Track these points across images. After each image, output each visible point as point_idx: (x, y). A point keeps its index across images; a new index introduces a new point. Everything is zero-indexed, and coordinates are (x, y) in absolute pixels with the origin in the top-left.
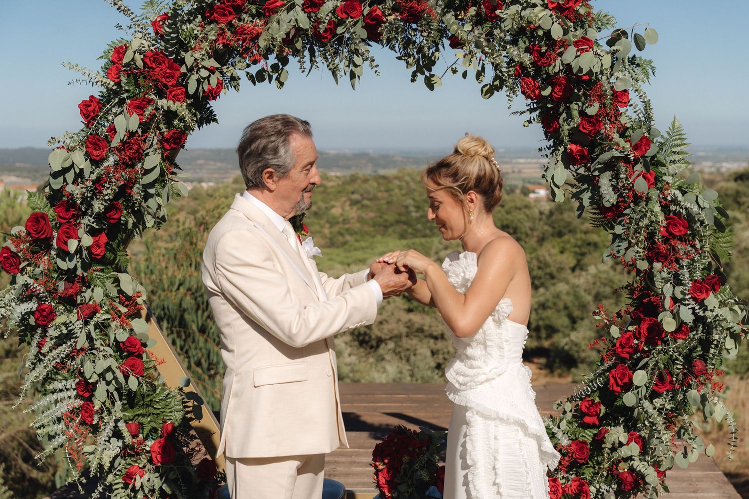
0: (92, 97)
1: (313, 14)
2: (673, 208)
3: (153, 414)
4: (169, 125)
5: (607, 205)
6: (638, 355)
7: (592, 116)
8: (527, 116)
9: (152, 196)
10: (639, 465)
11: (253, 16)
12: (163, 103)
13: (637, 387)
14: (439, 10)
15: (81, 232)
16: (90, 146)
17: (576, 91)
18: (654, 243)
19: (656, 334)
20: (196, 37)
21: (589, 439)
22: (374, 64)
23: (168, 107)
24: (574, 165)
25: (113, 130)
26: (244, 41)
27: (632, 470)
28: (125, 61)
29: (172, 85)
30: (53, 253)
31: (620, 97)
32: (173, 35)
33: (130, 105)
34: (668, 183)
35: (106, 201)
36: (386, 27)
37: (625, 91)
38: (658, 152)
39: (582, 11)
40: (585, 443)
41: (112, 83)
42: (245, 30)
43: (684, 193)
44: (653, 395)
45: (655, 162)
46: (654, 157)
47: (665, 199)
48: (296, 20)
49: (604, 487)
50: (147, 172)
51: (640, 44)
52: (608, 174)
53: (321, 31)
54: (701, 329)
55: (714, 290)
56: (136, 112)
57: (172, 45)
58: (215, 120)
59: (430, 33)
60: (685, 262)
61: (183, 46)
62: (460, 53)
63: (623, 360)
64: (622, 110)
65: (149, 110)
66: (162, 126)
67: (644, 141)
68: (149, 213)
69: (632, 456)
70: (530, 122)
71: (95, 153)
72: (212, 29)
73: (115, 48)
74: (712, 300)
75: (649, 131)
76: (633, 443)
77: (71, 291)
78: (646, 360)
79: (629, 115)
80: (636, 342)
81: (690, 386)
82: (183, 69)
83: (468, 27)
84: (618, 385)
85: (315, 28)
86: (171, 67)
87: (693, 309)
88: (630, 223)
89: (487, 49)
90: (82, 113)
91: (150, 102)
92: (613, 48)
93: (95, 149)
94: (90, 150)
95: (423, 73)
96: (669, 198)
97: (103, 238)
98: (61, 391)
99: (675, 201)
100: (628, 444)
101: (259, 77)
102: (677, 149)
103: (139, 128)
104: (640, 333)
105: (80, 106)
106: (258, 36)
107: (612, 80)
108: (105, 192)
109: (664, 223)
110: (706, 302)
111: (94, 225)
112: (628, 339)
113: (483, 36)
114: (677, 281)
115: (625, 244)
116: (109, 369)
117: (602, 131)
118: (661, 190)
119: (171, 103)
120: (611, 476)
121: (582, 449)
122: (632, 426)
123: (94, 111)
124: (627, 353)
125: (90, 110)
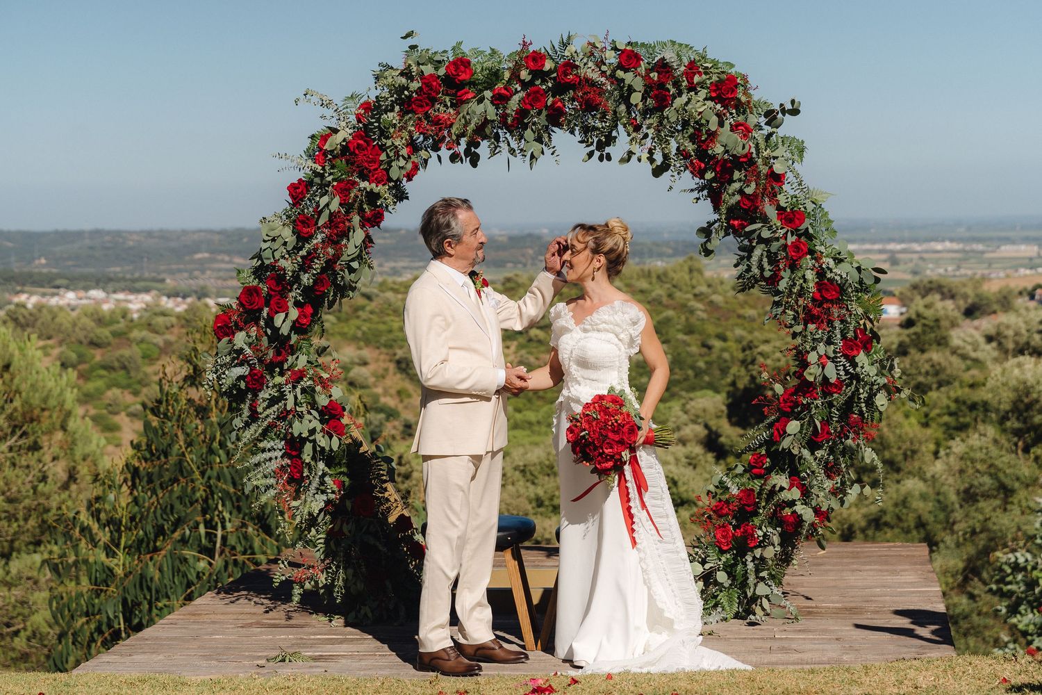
0: (300, 180)
1: (500, 107)
2: (829, 275)
6: (800, 408)
7: (750, 195)
8: (695, 194)
9: (355, 271)
10: (799, 508)
11: (446, 106)
12: (364, 185)
16: (298, 224)
20: (394, 126)
21: (757, 488)
23: (371, 190)
26: (439, 130)
27: (794, 512)
29: (374, 169)
30: (262, 323)
32: (376, 124)
33: (335, 187)
34: (822, 253)
35: (314, 275)
38: (812, 226)
39: (743, 99)
40: (752, 490)
41: (319, 168)
42: (440, 119)
43: (838, 262)
44: (812, 445)
45: (809, 235)
46: (807, 230)
47: (821, 266)
48: (485, 112)
49: (770, 530)
55: (865, 350)
56: (340, 194)
57: (374, 133)
58: (407, 198)
60: (837, 324)
61: (384, 134)
63: (787, 414)
65: (354, 192)
66: (365, 206)
69: (794, 501)
70: (698, 199)
71: (306, 230)
72: (410, 119)
73: (320, 136)
74: (861, 358)
76: (794, 489)
77: (279, 358)
81: (848, 438)
82: (384, 156)
85: (503, 119)
86: (373, 153)
87: (844, 365)
90: (291, 195)
91: (355, 183)
93: (302, 227)
94: (298, 227)
96: (824, 267)
97: (309, 310)
98: (269, 450)
99: (830, 269)
100: (789, 489)
101: (453, 159)
105: (289, 188)
106: (451, 125)
108: (314, 267)
109: (816, 289)
110: (857, 360)
111: (301, 298)
112: (790, 394)
114: (830, 341)
115: (780, 310)
117: (761, 208)
118: (817, 259)
119: (374, 185)
120: (775, 519)
121: (749, 495)
122: (794, 474)
123: (302, 193)
124: (790, 407)
125: (298, 191)
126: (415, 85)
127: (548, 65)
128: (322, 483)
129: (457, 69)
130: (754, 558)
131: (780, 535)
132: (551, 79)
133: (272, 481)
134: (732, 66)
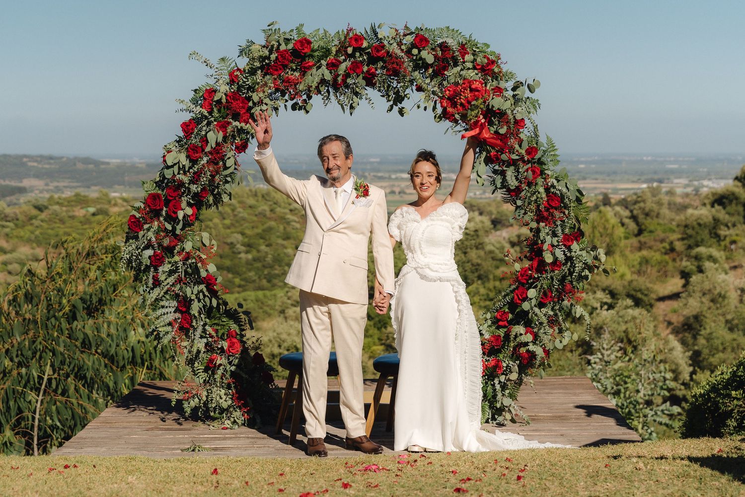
1: (333, 71)
2: (552, 190)
3: (221, 325)
5: (512, 188)
6: (532, 281)
7: (502, 134)
9: (228, 182)
10: (531, 347)
11: (293, 71)
12: (237, 123)
13: (531, 299)
14: (410, 69)
15: (184, 205)
16: (190, 151)
17: (493, 119)
18: (541, 211)
19: (541, 266)
20: (258, 84)
21: (502, 335)
22: (371, 102)
23: (241, 127)
24: (491, 164)
25: (205, 140)
27: (528, 351)
28: (216, 99)
29: (243, 113)
30: (161, 219)
31: (519, 123)
32: (247, 83)
33: (216, 125)
34: (548, 175)
36: (377, 79)
37: (523, 119)
38: (542, 156)
39: (496, 70)
40: (499, 336)
41: (205, 112)
42: (290, 80)
43: (558, 181)
44: (541, 305)
45: (540, 162)
46: (539, 159)
47: (547, 184)
48: (323, 75)
49: (511, 363)
50: (226, 168)
51: (532, 90)
52: (512, 168)
53: (338, 81)
54: (569, 264)
55: (577, 241)
56: (221, 130)
57: (245, 89)
59: (405, 83)
60: (559, 223)
61: (251, 89)
62: (422, 95)
63: (523, 284)
64: (521, 130)
65: (229, 129)
66: (237, 138)
67: (534, 149)
68: (225, 193)
69: (528, 342)
71: (193, 155)
72: (270, 79)
73: (206, 90)
74: (575, 246)
75: (537, 144)
76: (528, 334)
77: (172, 244)
78: (536, 283)
79: (525, 134)
80: (530, 272)
81: (563, 300)
82: (251, 104)
83: (428, 81)
84: (519, 299)
85: (335, 79)
86: (243, 102)
87: (564, 251)
88: (526, 198)
90: (184, 130)
91: (229, 123)
92: (515, 93)
93: (194, 153)
94: (190, 153)
95: (397, 105)
96: (549, 184)
98: (167, 307)
99: (553, 186)
100: (526, 334)
101: (294, 108)
102: (553, 153)
103: (222, 140)
104: (532, 267)
105: (182, 126)
107: (515, 112)
108: (202, 180)
109: (546, 199)
110: (572, 247)
111: (191, 201)
112: (526, 271)
113: (437, 86)
114: (554, 235)
115: (523, 212)
116: (202, 291)
117: (509, 143)
118: (545, 179)
119: (243, 124)
120: (515, 356)
121: (498, 339)
122: (528, 324)
123: (192, 129)
124: (525, 279)
125: (188, 128)
126: (273, 56)
127: (365, 44)
128: (204, 331)
129: (302, 45)
130: (500, 382)
131: (518, 366)
132: (365, 53)
133: (169, 328)
134: (488, 46)
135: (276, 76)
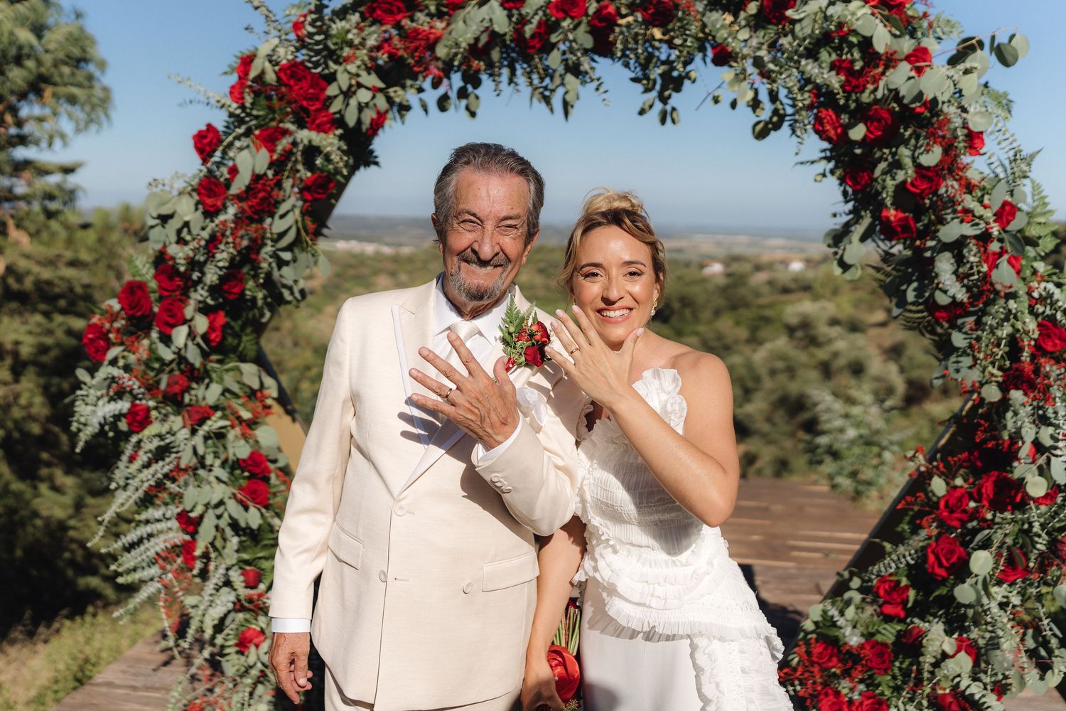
0: (209, 126)
1: (515, 12)
4: (310, 165)
5: (944, 301)
6: (975, 523)
7: (928, 168)
8: (821, 166)
9: (287, 263)
11: (430, 15)
12: (305, 136)
13: (977, 575)
14: (700, 8)
15: (189, 311)
16: (203, 191)
17: (902, 130)
20: (350, 44)
21: (891, 639)
22: (602, 88)
23: (310, 141)
24: (885, 239)
25: (234, 171)
26: (416, 49)
27: (956, 689)
28: (253, 73)
29: (316, 111)
30: (154, 336)
32: (317, 38)
33: (258, 137)
34: (1036, 272)
35: (220, 268)
36: (622, 33)
37: (981, 133)
38: (1026, 225)
39: (913, 11)
40: (885, 645)
41: (235, 105)
42: (419, 34)
45: (1022, 240)
46: (1019, 232)
47: (1030, 294)
48: (491, 20)
51: (1008, 57)
52: (948, 255)
53: (528, 35)
56: (266, 147)
57: (318, 53)
58: (376, 163)
59: (685, 41)
61: (333, 55)
62: (726, 73)
64: (966, 160)
65: (283, 144)
66: (301, 167)
67: (1007, 208)
68: (284, 286)
69: (960, 673)
70: (824, 175)
71: (209, 201)
72: (374, 32)
73: (242, 59)
75: (1012, 194)
76: (962, 655)
77: (175, 388)
78: (987, 532)
80: (972, 504)
82: (333, 90)
83: (745, 33)
84: (941, 565)
85: (518, 32)
86: (315, 85)
89: (771, 66)
90: (196, 147)
91: (286, 132)
93: (210, 197)
94: (202, 197)
96: (1036, 295)
97: (221, 320)
98: (156, 521)
100: (955, 655)
101: (442, 105)
103: (269, 168)
104: (979, 492)
105: (194, 138)
106: (438, 39)
108: (219, 256)
109: (1036, 335)
111: (208, 301)
112: (960, 499)
113: (765, 47)
114: (1044, 419)
117: (942, 191)
118: (1027, 283)
119: (314, 135)
123: (210, 143)
125: (206, 143)
128: (227, 580)
133: (156, 571)
135: (388, 27)
